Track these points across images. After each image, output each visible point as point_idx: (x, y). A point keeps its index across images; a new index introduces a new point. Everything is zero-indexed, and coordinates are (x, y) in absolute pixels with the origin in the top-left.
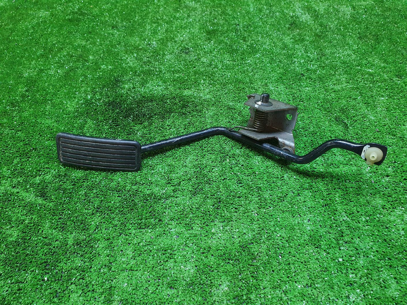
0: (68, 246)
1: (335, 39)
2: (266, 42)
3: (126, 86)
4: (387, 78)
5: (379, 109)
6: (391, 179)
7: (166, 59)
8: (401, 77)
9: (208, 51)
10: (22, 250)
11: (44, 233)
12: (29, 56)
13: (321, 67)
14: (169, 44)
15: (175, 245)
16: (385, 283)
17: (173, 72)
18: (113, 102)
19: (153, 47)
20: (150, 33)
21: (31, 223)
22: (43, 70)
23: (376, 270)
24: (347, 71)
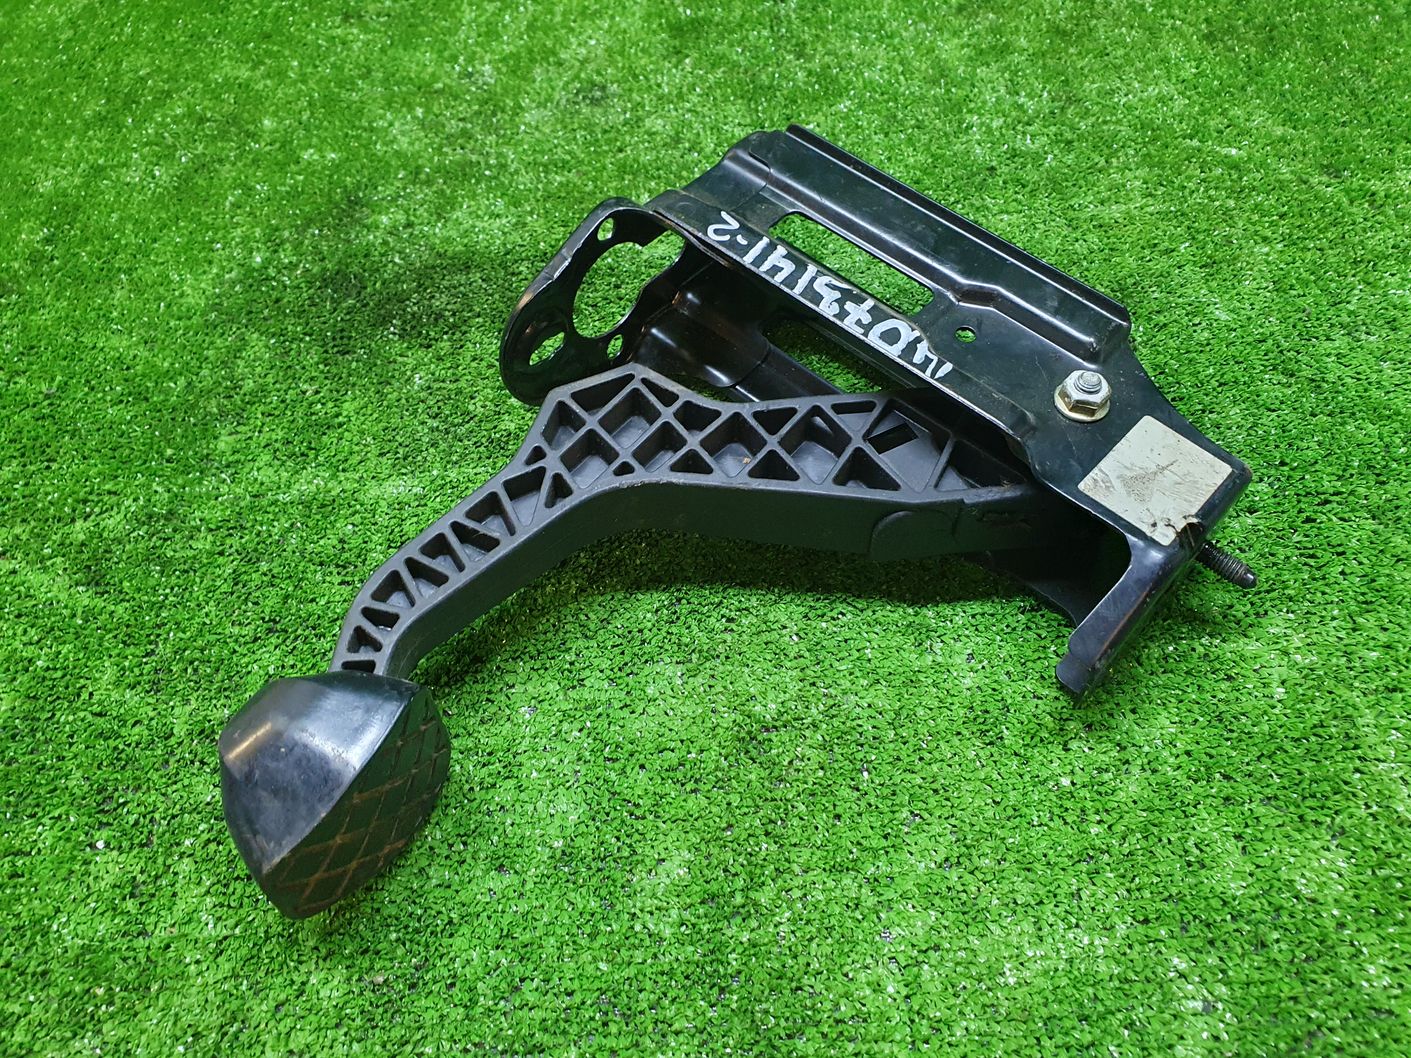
0: (173, 741)
1: (1119, 42)
2: (876, 58)
3: (384, 219)
4: (1288, 176)
5: (1248, 285)
6: (1262, 521)
7: (525, 124)
8: (1338, 171)
9: (670, 93)
10: (24, 754)
11: (96, 698)
12: (58, 122)
13: (1061, 141)
14: (538, 72)
15: (523, 737)
16: (1201, 851)
17: (545, 166)
18: (337, 273)
19: (480, 82)
20: (473, 34)
21: (55, 669)
22: (102, 169)
23: (1178, 812)
24: (1148, 155)
